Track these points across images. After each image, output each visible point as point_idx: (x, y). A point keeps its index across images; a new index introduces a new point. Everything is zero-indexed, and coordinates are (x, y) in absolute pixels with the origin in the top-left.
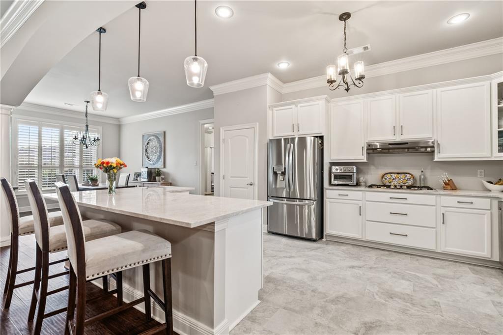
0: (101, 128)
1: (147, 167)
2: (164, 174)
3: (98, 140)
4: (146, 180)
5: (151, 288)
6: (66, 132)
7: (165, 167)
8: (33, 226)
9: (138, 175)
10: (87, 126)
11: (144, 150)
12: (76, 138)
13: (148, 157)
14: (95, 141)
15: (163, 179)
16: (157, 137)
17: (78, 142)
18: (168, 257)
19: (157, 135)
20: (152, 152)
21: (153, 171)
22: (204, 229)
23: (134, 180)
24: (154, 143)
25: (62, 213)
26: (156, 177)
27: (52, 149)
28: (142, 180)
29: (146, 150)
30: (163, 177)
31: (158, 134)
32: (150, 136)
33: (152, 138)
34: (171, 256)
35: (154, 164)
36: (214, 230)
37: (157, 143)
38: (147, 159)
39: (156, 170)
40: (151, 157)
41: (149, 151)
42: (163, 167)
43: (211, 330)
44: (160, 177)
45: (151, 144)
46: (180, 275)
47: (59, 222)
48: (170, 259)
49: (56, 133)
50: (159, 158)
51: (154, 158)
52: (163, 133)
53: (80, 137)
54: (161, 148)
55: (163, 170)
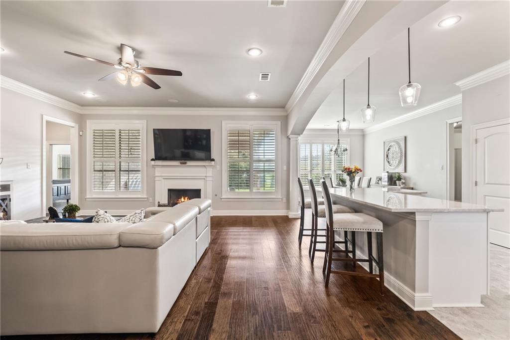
0: (349, 140)
1: (388, 172)
2: (405, 179)
3: (346, 150)
4: (386, 183)
5: (373, 255)
6: (325, 146)
7: (405, 171)
8: (310, 204)
9: (380, 179)
10: (339, 140)
11: (386, 156)
12: (331, 150)
13: (388, 162)
14: (344, 151)
15: (403, 183)
16: (398, 143)
17: (333, 153)
18: (380, 231)
19: (398, 141)
20: (393, 157)
21: (394, 175)
22: (409, 218)
23: (376, 184)
24: (395, 149)
25: (324, 200)
26: (397, 182)
27: (317, 156)
28: (383, 183)
29: (387, 156)
30: (404, 181)
31: (398, 139)
32: (391, 142)
33: (392, 144)
34: (382, 232)
35: (394, 169)
36: (415, 218)
37: (397, 149)
38: (387, 164)
39: (397, 175)
40: (392, 162)
41: (390, 156)
42: (404, 171)
43: (414, 293)
44: (401, 182)
45: (391, 150)
46: (393, 250)
47: (322, 203)
48: (381, 233)
49: (320, 146)
50: (400, 162)
51: (395, 162)
52: (404, 139)
53: (334, 149)
54: (401, 153)
55: (404, 175)
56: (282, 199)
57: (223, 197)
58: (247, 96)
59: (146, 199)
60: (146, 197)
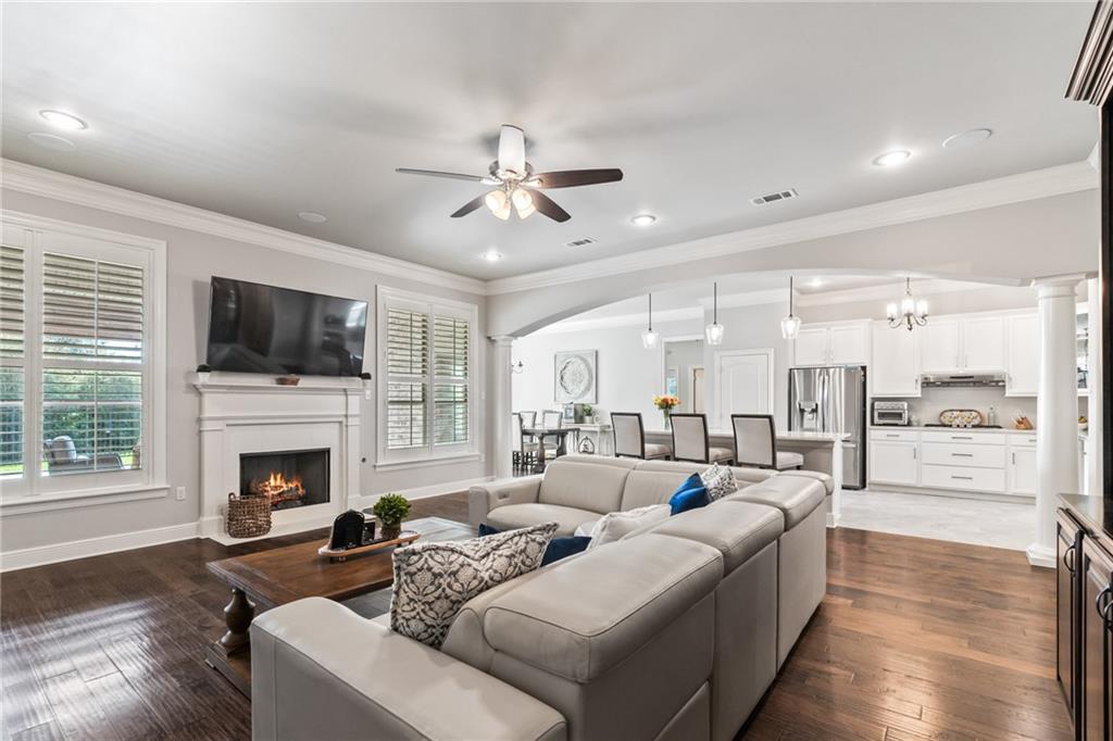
2: (596, 413)
7: (597, 402)
11: (559, 378)
13: (564, 387)
15: (598, 419)
16: (582, 360)
19: (582, 356)
20: (573, 380)
21: (580, 408)
24: (576, 368)
26: (585, 417)
29: (562, 378)
30: (593, 416)
31: (584, 354)
32: (568, 356)
33: (573, 359)
35: (577, 398)
37: (582, 368)
38: (562, 389)
39: (585, 407)
40: (571, 387)
41: (568, 378)
42: (594, 403)
45: (570, 367)
50: (588, 389)
51: (577, 389)
52: (594, 354)
54: (591, 376)
55: (595, 407)
56: (479, 456)
57: (381, 463)
58: (482, 256)
59: (164, 494)
60: (164, 486)
